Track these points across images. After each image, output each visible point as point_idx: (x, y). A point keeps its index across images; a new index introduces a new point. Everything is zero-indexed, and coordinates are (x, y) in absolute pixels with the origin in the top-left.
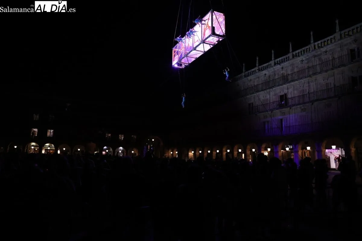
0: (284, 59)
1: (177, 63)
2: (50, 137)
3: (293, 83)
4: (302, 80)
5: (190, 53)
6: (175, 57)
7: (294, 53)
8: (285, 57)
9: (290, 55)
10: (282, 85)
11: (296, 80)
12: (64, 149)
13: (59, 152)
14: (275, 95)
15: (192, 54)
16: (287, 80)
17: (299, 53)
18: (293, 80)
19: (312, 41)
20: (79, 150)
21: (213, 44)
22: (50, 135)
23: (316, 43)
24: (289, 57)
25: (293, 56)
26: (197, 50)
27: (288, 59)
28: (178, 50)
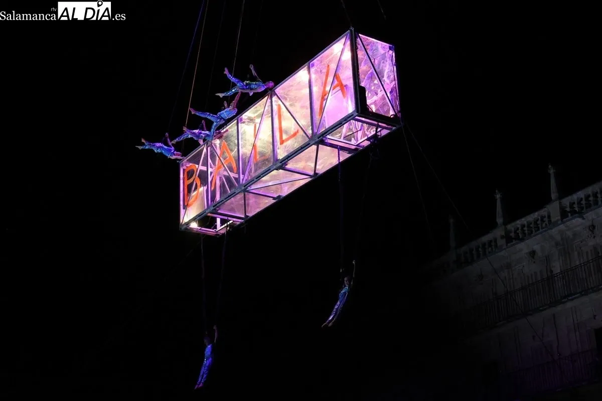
1: (199, 215)
5: (259, 177)
6: (194, 194)
15: (266, 181)
21: (353, 147)
26: (288, 166)
28: (204, 168)
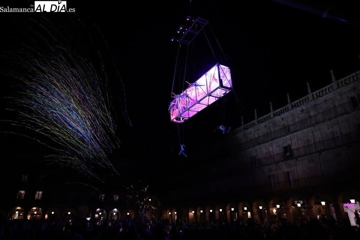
0: (283, 110)
1: (176, 117)
2: (38, 200)
3: (295, 134)
4: (305, 130)
5: (192, 106)
6: (174, 111)
7: (293, 103)
8: (284, 108)
9: (289, 106)
10: (284, 136)
11: (299, 130)
12: (53, 213)
13: (46, 216)
14: (278, 146)
15: (195, 107)
16: (289, 130)
17: (297, 103)
18: (296, 131)
19: (309, 91)
20: (69, 213)
21: (219, 97)
22: (38, 197)
23: (314, 93)
24: (288, 108)
25: (292, 107)
26: (201, 103)
27: (287, 110)
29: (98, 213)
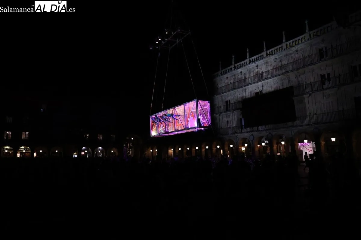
0: (259, 57)
2: (25, 140)
3: (267, 81)
4: (276, 78)
7: (268, 52)
8: (259, 55)
9: (264, 54)
10: (256, 82)
11: (270, 78)
12: (41, 151)
13: (35, 155)
14: (251, 92)
16: (262, 77)
17: (272, 51)
18: (268, 78)
19: (284, 41)
20: (57, 151)
22: (25, 137)
23: (288, 43)
24: (263, 56)
25: (267, 55)
27: (262, 58)
29: (84, 151)
